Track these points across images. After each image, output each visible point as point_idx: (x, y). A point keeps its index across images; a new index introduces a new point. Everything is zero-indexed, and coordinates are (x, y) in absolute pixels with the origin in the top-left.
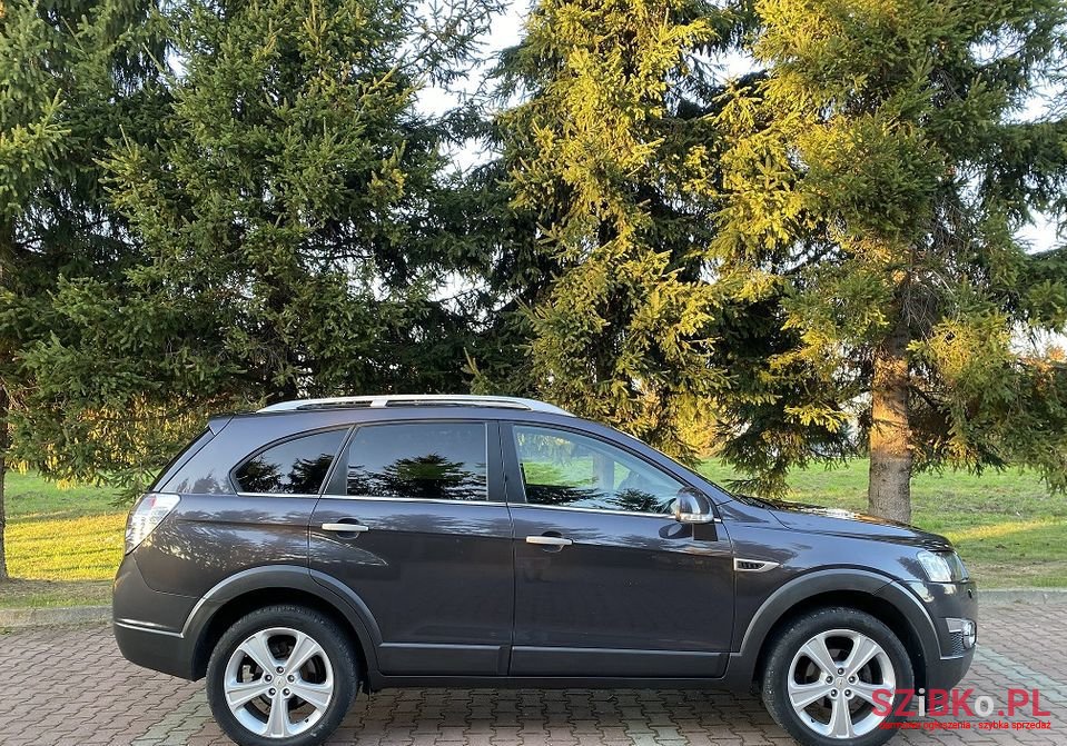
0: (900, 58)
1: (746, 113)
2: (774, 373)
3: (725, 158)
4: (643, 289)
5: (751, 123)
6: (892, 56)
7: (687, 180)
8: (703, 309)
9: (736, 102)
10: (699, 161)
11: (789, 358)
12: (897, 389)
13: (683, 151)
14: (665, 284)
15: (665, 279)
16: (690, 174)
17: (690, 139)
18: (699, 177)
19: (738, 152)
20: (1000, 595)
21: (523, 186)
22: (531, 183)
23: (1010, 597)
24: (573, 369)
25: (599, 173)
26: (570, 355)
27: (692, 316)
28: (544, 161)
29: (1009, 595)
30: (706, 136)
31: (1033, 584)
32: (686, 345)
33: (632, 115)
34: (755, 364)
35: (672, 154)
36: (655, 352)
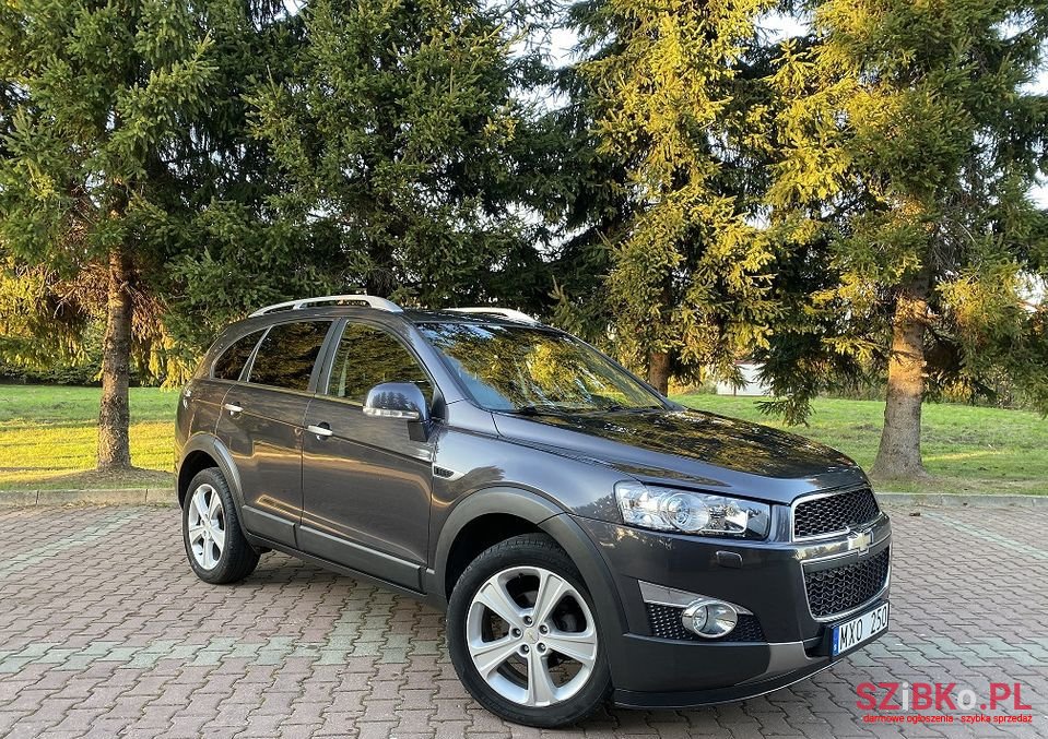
0: (944, 37)
1: (798, 76)
2: (817, 306)
3: (780, 116)
4: (714, 229)
5: (802, 85)
6: (938, 34)
7: (747, 134)
8: (766, 249)
9: (790, 66)
10: (758, 118)
11: (829, 295)
12: (916, 325)
13: (745, 107)
14: (733, 225)
15: (733, 222)
16: (751, 129)
17: (751, 98)
18: (758, 132)
19: (793, 112)
20: (997, 500)
21: (611, 134)
22: (618, 132)
23: (1005, 501)
24: (650, 297)
25: (681, 127)
26: (650, 285)
27: (757, 254)
28: (629, 112)
29: (1005, 499)
30: (765, 96)
31: (1021, 493)
32: (749, 280)
33: (708, 75)
34: (799, 299)
35: (735, 111)
36: (721, 286)
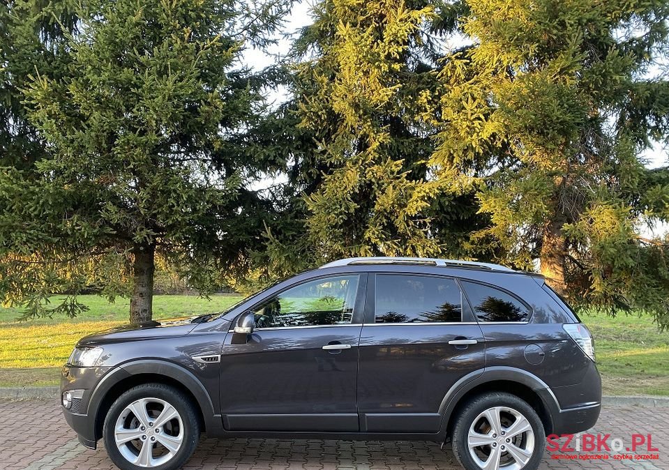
0: (561, 33)
1: (459, 70)
2: (473, 243)
3: (443, 99)
4: (383, 184)
5: (463, 77)
6: (555, 32)
7: (417, 113)
8: (422, 199)
9: (453, 63)
10: (425, 100)
11: (482, 234)
12: (557, 256)
13: (415, 94)
14: (397, 181)
15: (398, 178)
16: (420, 109)
17: (420, 86)
18: (426, 111)
19: (452, 95)
20: (623, 400)
21: (306, 113)
22: (311, 112)
23: (630, 402)
24: (334, 236)
25: (356, 106)
26: (333, 227)
27: (415, 203)
28: (321, 98)
29: (630, 400)
30: (431, 84)
31: (647, 393)
32: (411, 223)
33: (379, 67)
34: (460, 237)
35: (407, 96)
36: (391, 227)
